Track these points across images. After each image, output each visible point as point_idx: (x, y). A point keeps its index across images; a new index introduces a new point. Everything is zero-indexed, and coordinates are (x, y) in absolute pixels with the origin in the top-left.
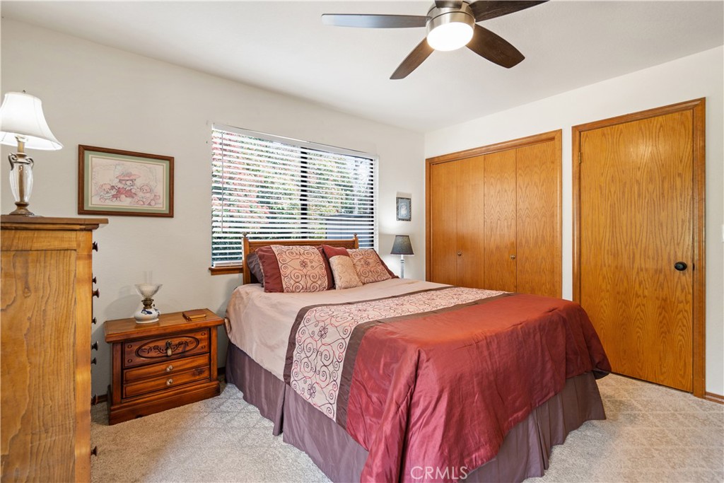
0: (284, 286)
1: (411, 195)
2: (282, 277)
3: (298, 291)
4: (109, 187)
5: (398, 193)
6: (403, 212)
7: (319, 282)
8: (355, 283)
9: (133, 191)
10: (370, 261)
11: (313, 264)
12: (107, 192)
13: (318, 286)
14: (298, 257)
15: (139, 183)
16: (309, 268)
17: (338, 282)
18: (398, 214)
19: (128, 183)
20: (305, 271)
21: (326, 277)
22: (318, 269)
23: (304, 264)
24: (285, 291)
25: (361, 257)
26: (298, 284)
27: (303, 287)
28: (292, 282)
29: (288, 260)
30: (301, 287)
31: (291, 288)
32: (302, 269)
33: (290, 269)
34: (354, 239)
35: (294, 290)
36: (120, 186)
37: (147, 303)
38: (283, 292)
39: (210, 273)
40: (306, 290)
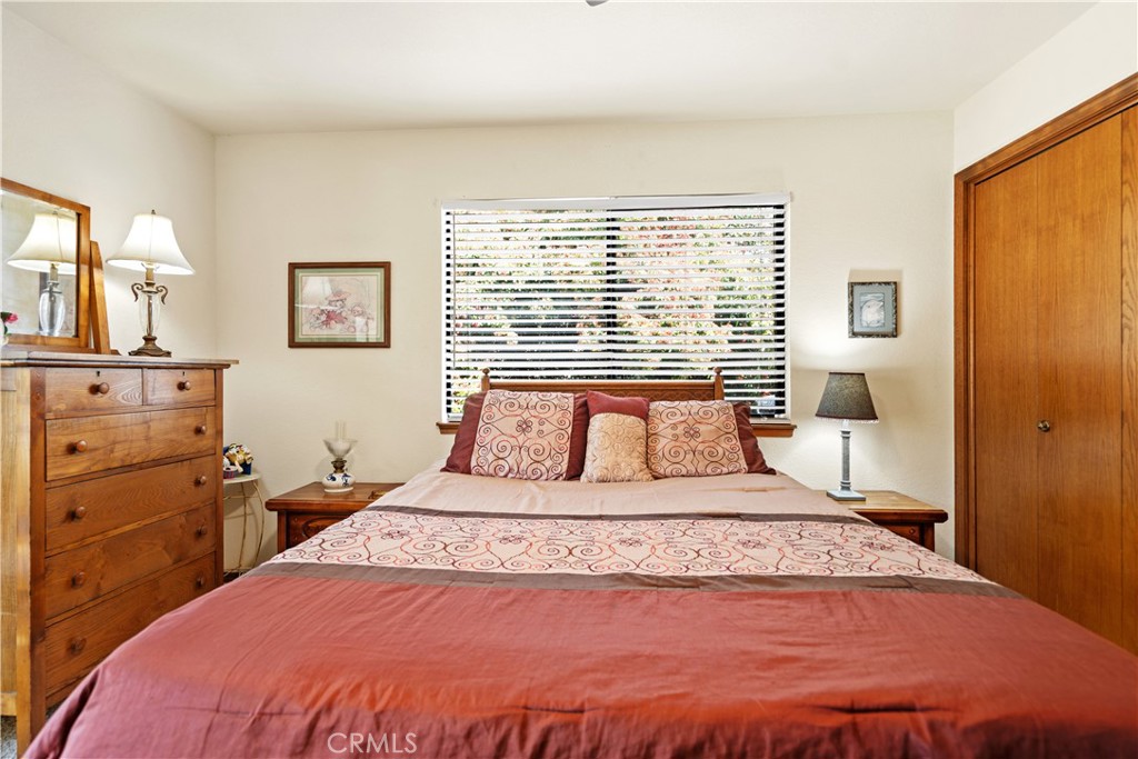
0: (473, 463)
1: (900, 273)
2: (476, 447)
3: (502, 474)
4: (319, 311)
5: (852, 273)
6: (872, 316)
7: (548, 463)
8: (628, 473)
9: (344, 314)
10: (702, 428)
11: (544, 428)
12: (318, 318)
13: (543, 469)
14: (520, 411)
15: (349, 303)
16: (533, 434)
17: (591, 468)
18: (851, 322)
19: (338, 304)
20: (521, 438)
21: (566, 456)
22: (551, 438)
23: (524, 427)
24: (473, 472)
25: (682, 419)
26: (501, 462)
27: (510, 470)
28: (491, 457)
29: (499, 415)
30: (507, 469)
31: (486, 468)
32: (516, 434)
33: (495, 432)
34: (713, 380)
35: (492, 471)
36: (330, 308)
37: (339, 465)
38: (470, 473)
39: (438, 431)
40: (520, 476)
